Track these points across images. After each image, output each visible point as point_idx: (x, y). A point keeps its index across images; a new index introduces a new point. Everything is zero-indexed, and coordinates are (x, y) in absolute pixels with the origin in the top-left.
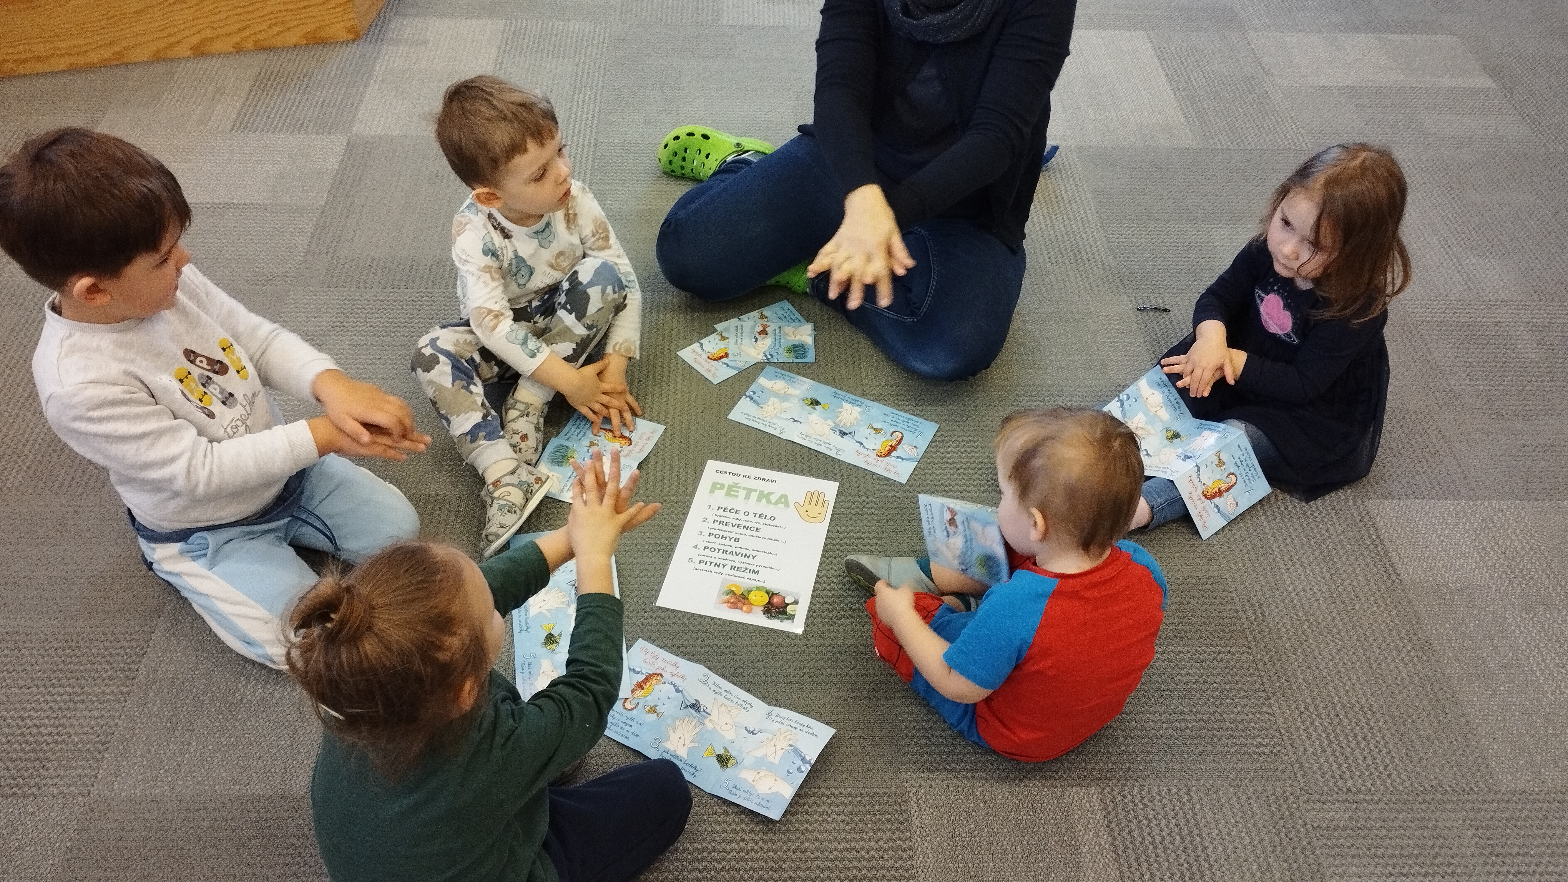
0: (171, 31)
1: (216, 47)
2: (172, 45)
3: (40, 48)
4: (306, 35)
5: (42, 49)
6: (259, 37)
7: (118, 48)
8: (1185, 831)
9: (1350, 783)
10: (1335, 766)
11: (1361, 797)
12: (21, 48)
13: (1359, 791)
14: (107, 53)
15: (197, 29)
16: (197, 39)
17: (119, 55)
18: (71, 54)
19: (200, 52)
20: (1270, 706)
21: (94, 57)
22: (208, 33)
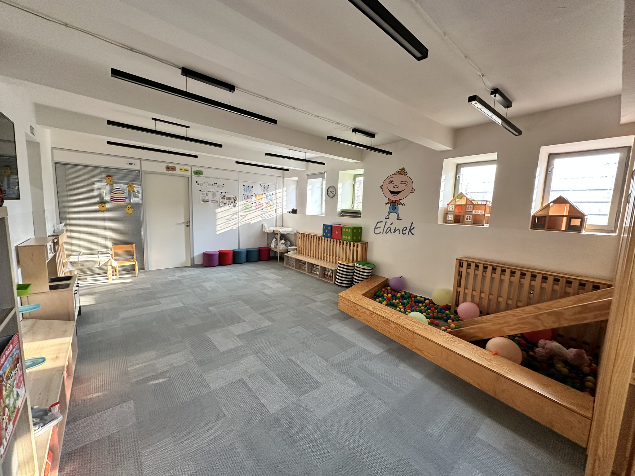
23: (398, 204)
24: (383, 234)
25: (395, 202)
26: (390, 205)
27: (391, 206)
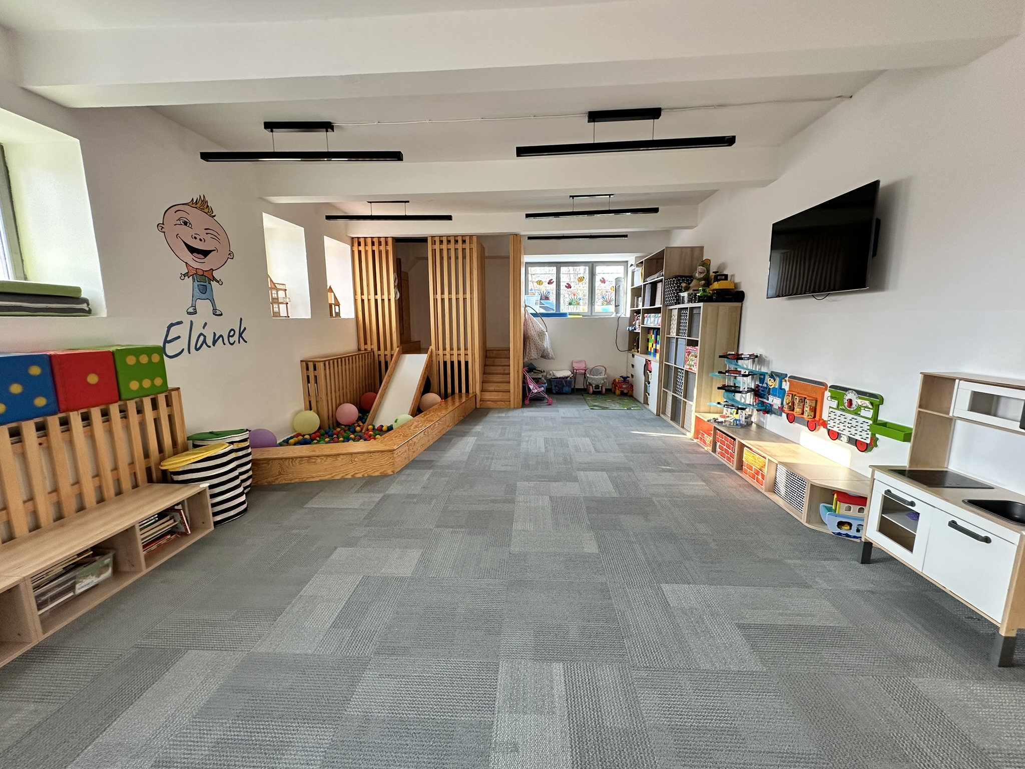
4: (381, 473)
5: (314, 475)
6: (369, 473)
7: (333, 475)
8: (590, 678)
9: (648, 665)
10: (643, 659)
11: (651, 669)
13: (651, 667)
14: (330, 476)
16: (353, 474)
18: (321, 476)
20: (623, 641)
23: (211, 280)
24: (190, 353)
25: (203, 275)
26: (194, 281)
27: (196, 283)
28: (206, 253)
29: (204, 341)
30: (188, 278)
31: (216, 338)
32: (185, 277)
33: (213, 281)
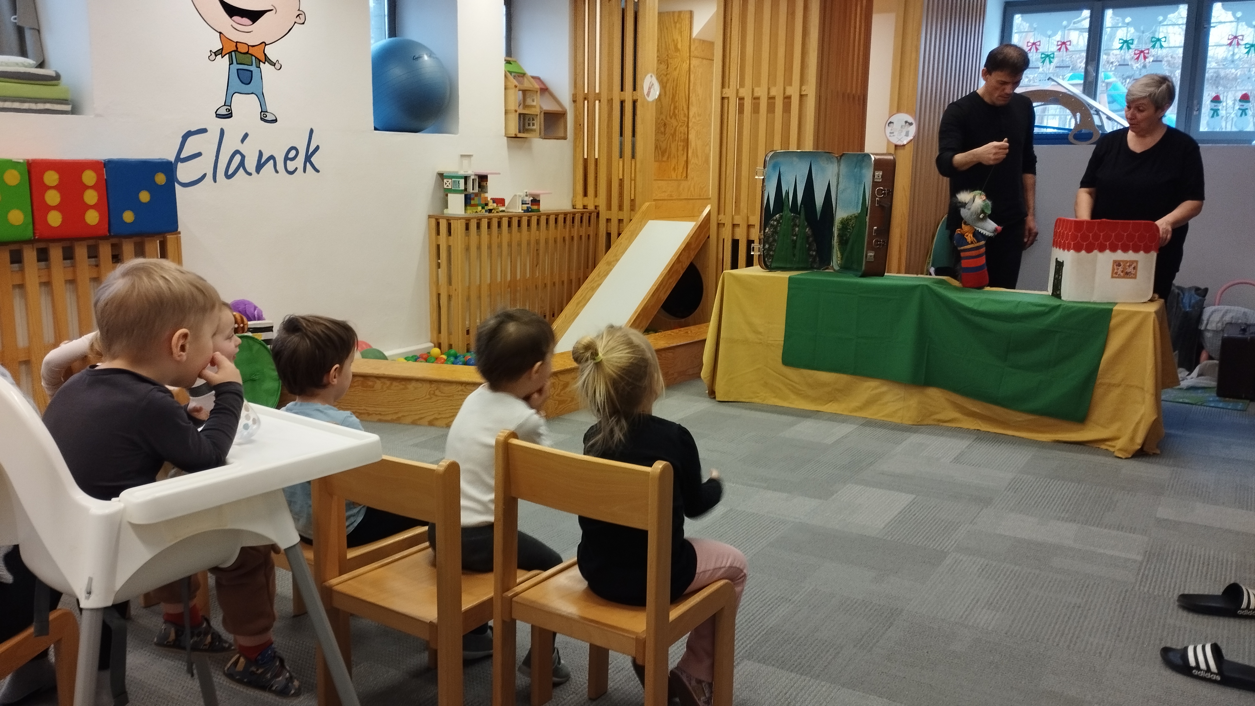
0: (422, 412)
1: (438, 423)
2: (421, 418)
3: (369, 409)
7: (400, 415)
12: (363, 408)
14: (395, 417)
15: (432, 413)
16: (432, 418)
17: (399, 418)
18: (380, 414)
19: (431, 424)
21: (389, 418)
22: (436, 416)
24: (215, 181)
25: (247, 53)
26: (231, 63)
27: (235, 66)
28: (254, 16)
29: (242, 164)
30: (222, 57)
31: (263, 160)
32: (216, 56)
33: (265, 63)
